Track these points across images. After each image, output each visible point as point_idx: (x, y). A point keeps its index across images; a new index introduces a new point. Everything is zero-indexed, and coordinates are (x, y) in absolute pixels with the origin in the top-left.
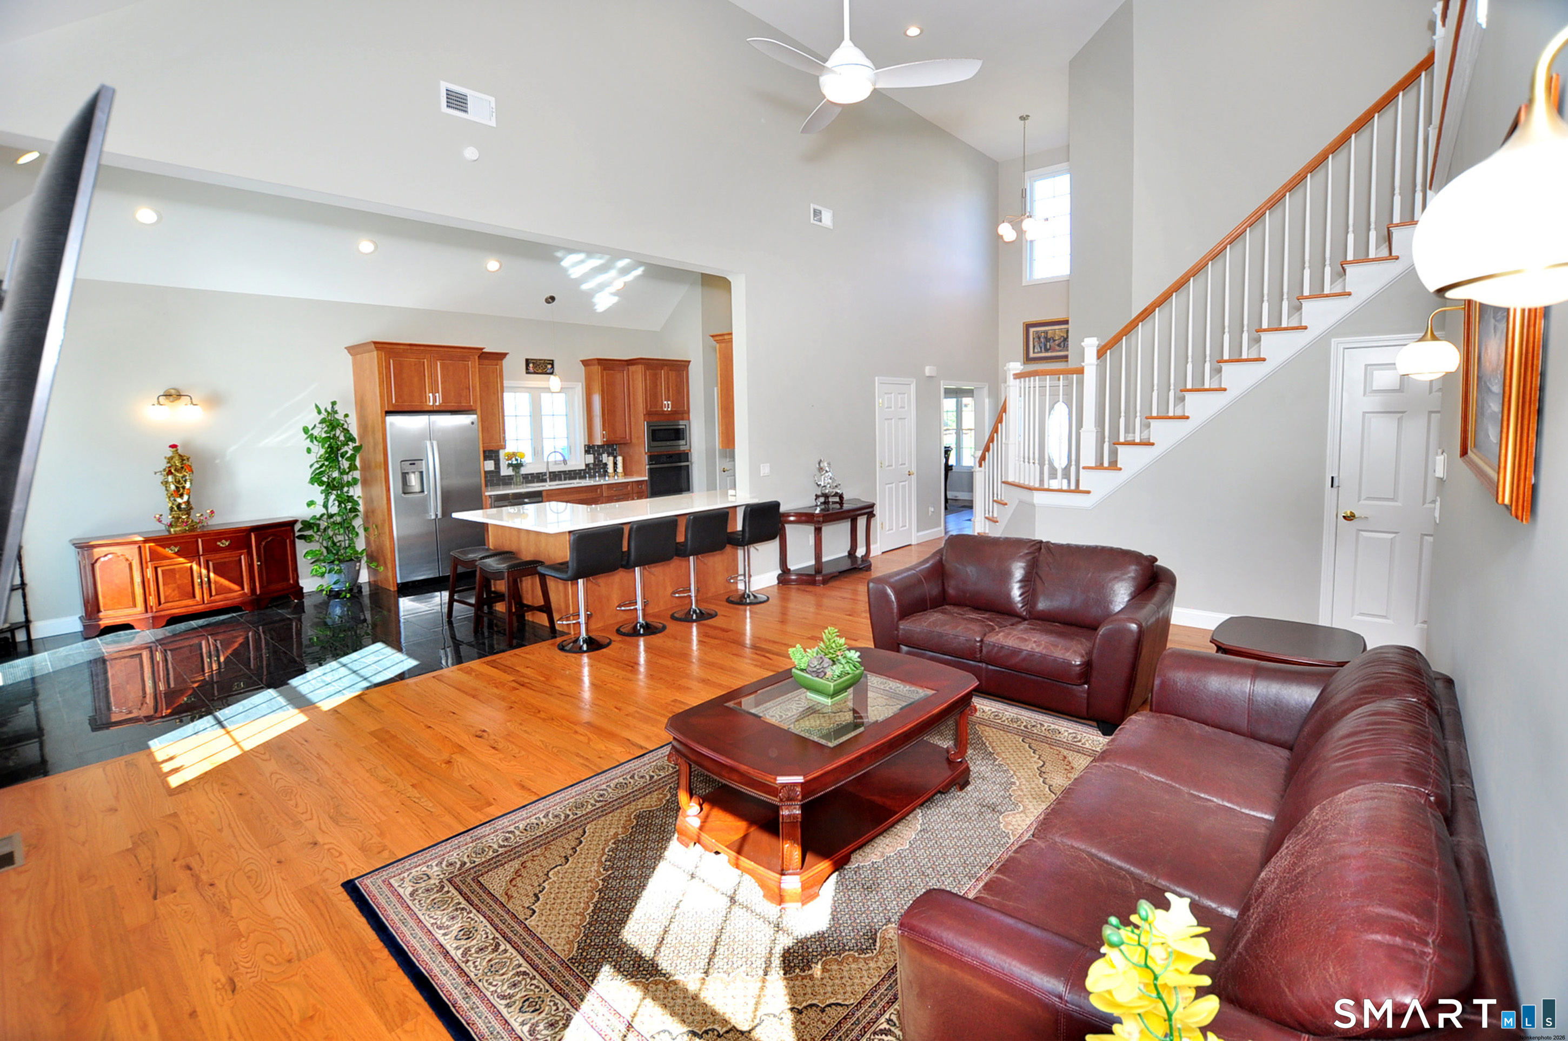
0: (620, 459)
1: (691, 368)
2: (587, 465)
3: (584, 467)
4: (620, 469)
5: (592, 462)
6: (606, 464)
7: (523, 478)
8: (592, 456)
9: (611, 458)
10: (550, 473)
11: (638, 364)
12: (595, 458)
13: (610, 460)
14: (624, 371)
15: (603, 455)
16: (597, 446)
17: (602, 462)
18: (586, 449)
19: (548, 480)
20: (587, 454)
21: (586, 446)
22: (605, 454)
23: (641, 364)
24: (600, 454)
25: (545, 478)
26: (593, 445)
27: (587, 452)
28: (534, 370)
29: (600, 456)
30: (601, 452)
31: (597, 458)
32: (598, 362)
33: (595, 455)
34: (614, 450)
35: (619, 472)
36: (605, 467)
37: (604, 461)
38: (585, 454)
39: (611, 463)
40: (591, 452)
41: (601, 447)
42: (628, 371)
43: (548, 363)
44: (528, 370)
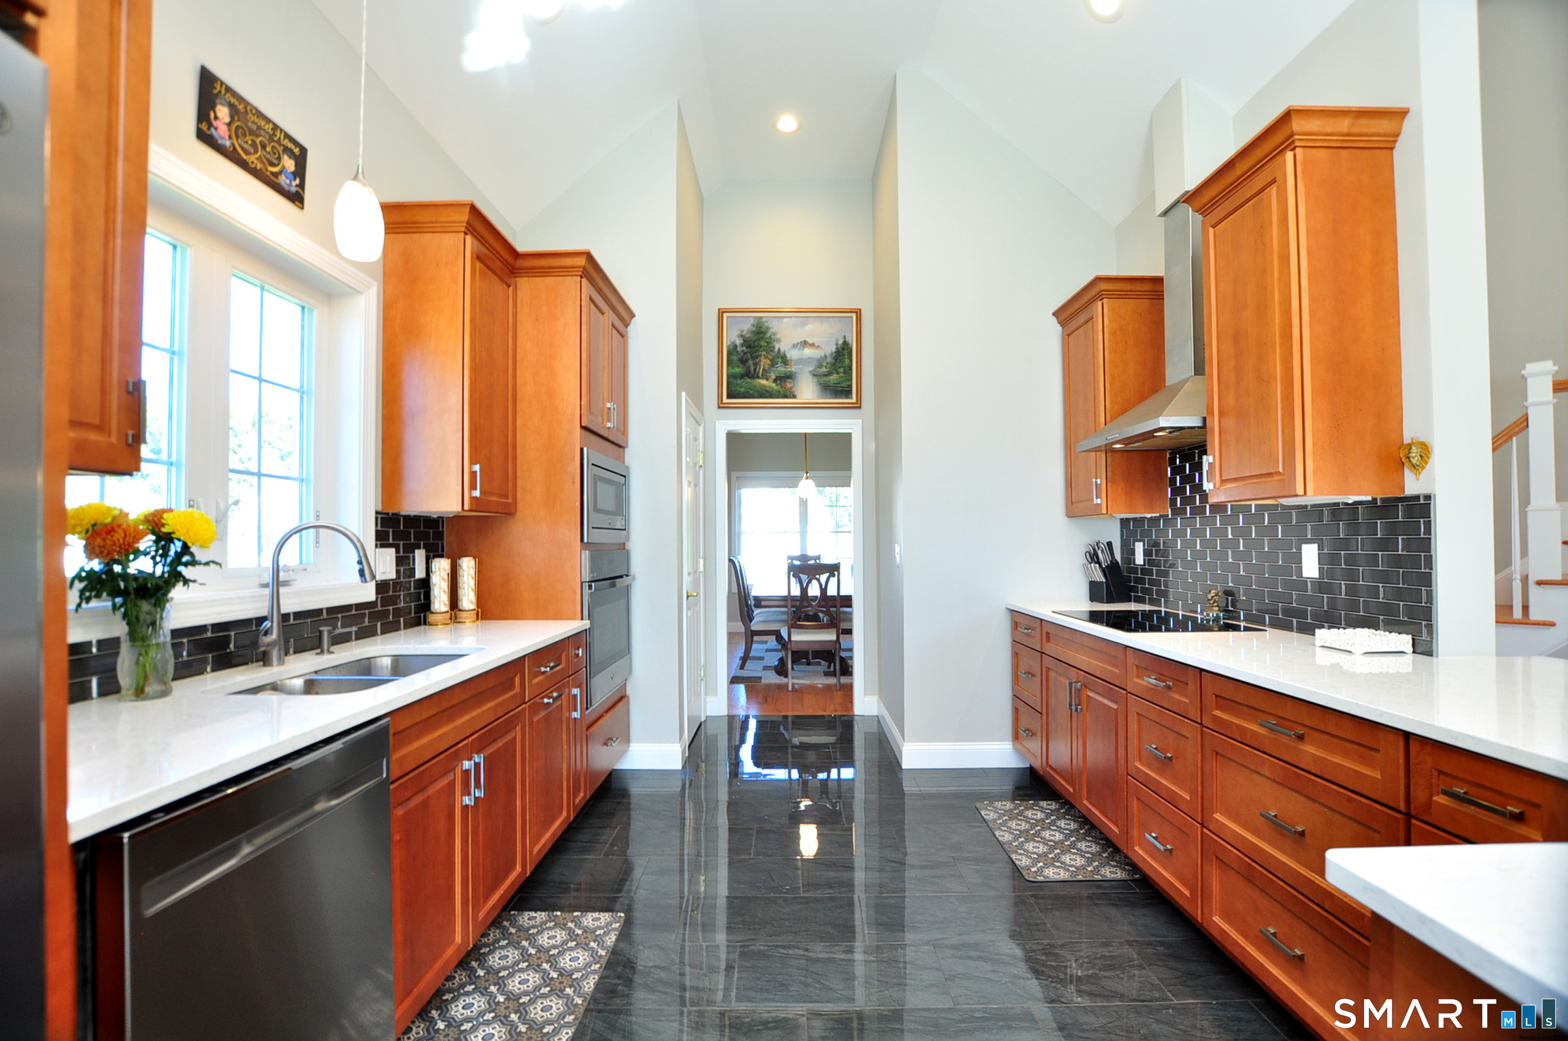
0: (468, 565)
1: (636, 330)
2: (381, 587)
3: (370, 595)
4: (468, 599)
5: (393, 575)
6: (425, 584)
7: (179, 649)
8: (393, 550)
9: (441, 567)
11: (566, 271)
12: (400, 561)
13: (439, 569)
14: (509, 286)
15: (416, 551)
16: (407, 518)
17: (414, 577)
18: (379, 528)
19: (275, 654)
20: (382, 546)
21: (379, 516)
22: (419, 548)
23: (580, 273)
24: (410, 549)
25: (268, 645)
26: (396, 517)
27: (382, 540)
28: (234, 148)
29: (411, 555)
30: (412, 541)
31: (403, 561)
32: (468, 223)
33: (401, 554)
34: (439, 536)
35: (467, 609)
36: (420, 593)
37: (420, 573)
38: (376, 546)
39: (444, 579)
40: (391, 541)
41: (414, 521)
42: (515, 290)
43: (287, 150)
44: (213, 130)
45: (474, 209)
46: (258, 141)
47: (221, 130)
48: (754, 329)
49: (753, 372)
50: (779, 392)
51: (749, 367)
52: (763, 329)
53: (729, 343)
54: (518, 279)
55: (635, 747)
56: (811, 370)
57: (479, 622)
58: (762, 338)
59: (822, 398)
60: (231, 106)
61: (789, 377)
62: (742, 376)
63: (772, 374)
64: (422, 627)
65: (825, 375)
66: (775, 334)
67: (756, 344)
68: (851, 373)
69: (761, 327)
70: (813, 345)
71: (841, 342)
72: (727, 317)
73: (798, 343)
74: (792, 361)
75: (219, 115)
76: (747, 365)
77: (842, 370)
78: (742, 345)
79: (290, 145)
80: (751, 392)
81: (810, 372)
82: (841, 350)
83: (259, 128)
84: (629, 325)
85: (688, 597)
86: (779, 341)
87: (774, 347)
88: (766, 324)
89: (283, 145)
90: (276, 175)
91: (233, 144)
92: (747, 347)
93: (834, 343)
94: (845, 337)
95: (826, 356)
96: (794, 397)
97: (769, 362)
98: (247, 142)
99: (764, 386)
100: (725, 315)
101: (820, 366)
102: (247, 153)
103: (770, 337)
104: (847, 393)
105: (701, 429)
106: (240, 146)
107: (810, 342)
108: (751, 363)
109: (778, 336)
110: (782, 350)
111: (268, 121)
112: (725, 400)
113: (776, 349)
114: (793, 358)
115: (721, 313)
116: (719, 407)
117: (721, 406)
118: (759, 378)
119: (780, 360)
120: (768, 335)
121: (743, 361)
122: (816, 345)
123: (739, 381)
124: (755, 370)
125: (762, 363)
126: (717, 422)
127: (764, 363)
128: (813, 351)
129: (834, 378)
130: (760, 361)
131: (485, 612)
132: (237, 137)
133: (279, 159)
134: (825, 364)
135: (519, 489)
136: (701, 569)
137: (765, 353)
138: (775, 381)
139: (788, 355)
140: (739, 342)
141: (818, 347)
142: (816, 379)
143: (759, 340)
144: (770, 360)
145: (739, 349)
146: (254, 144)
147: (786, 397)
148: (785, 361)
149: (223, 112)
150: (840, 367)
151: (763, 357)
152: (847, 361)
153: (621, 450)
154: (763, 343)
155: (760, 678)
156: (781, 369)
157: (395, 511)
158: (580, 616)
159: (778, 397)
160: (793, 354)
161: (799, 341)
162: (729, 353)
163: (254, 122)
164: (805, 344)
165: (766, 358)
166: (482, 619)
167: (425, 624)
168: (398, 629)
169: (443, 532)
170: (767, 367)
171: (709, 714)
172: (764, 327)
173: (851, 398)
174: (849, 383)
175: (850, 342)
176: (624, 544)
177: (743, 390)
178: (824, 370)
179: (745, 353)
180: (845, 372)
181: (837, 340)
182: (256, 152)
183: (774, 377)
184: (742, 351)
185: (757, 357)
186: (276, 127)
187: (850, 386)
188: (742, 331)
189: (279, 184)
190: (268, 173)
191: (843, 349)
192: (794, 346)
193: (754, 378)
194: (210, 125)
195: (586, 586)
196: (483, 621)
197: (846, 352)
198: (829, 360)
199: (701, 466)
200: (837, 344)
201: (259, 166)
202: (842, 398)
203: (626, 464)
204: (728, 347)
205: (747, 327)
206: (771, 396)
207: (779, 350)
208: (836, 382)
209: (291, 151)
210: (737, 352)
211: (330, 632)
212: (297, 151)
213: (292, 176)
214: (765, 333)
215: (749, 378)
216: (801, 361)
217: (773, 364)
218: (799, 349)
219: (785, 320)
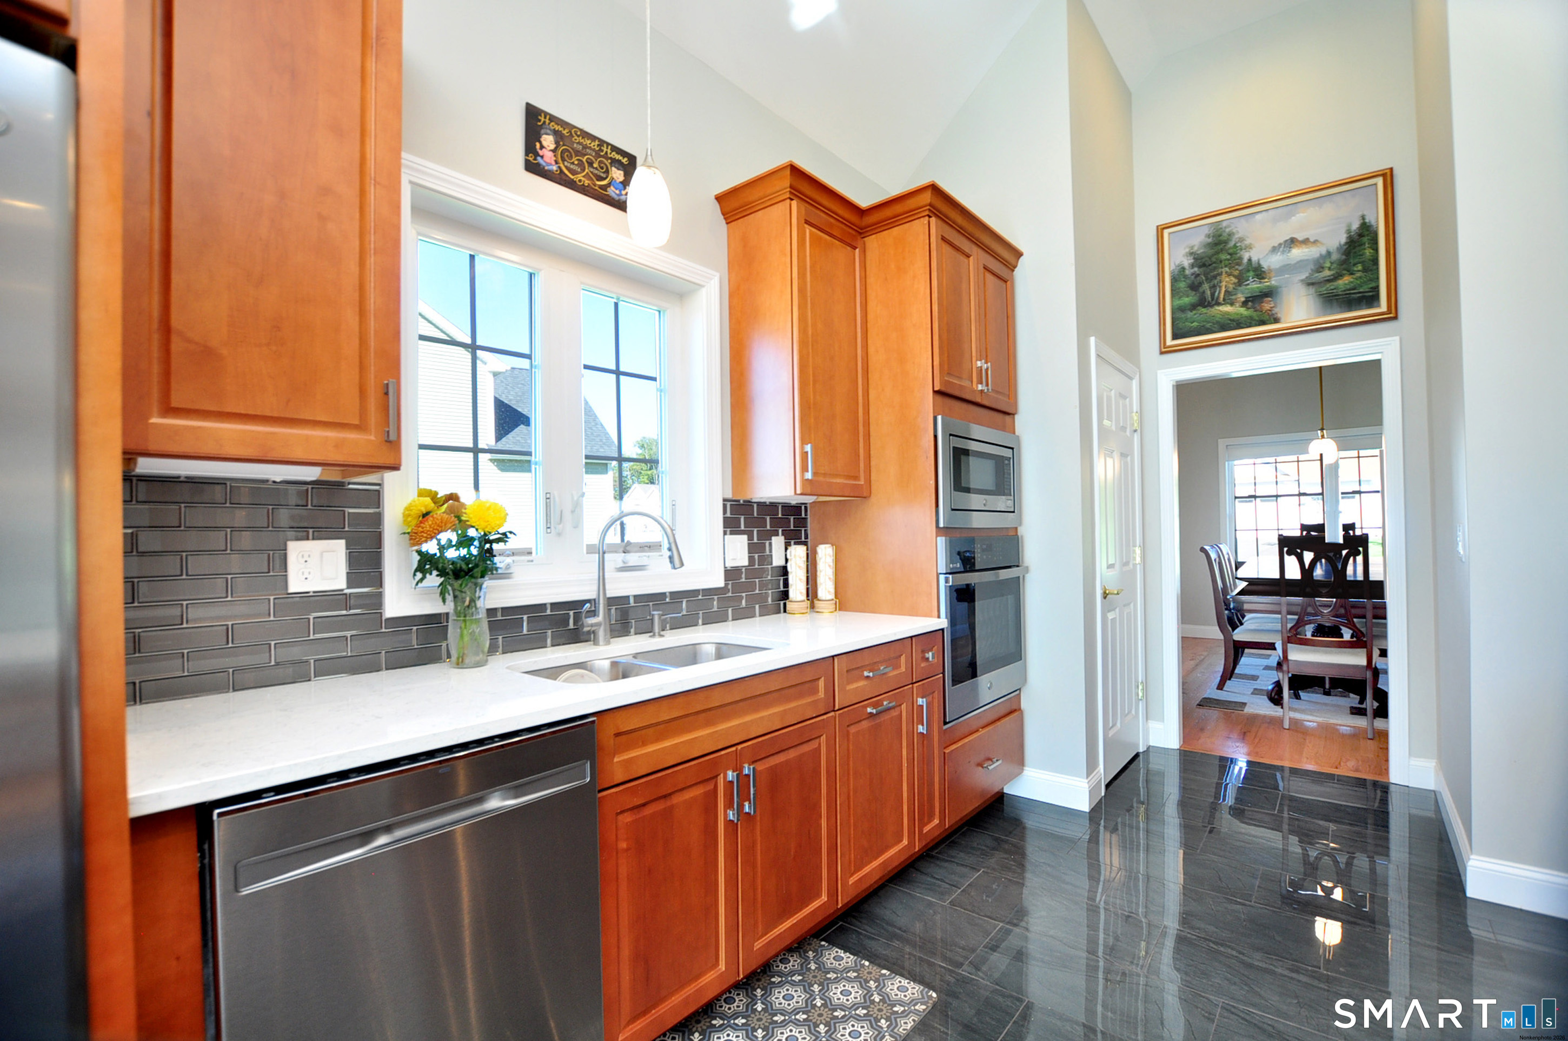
0: (825, 553)
1: (1023, 274)
2: (731, 574)
3: (718, 581)
4: (826, 589)
5: (745, 562)
6: (784, 571)
7: (494, 626)
8: (744, 538)
9: (798, 553)
10: (612, 601)
12: (753, 548)
13: (795, 556)
14: (855, 248)
15: (773, 538)
16: (760, 504)
17: (772, 564)
18: (728, 515)
19: (601, 633)
20: (732, 533)
21: (728, 504)
22: (778, 535)
23: (927, 213)
24: (767, 535)
25: (592, 625)
26: (749, 503)
27: (731, 526)
28: (561, 171)
29: (767, 543)
30: (768, 527)
31: (757, 550)
32: (791, 187)
33: (755, 540)
34: (802, 522)
35: (824, 598)
36: (780, 580)
37: (778, 561)
38: (725, 533)
39: (800, 567)
40: (743, 528)
41: (769, 508)
42: (864, 251)
43: (615, 162)
44: (539, 158)
45: (794, 170)
46: (584, 160)
47: (548, 158)
48: (1210, 240)
49: (1210, 299)
50: (1251, 318)
51: (1204, 292)
52: (1224, 238)
53: (1173, 267)
54: (865, 239)
55: (1030, 773)
56: (1303, 277)
57: (838, 613)
58: (1222, 250)
59: (1325, 315)
60: (556, 133)
61: (1269, 294)
62: (1193, 307)
63: (1239, 295)
64: (782, 615)
65: (1329, 281)
66: (1241, 240)
67: (1214, 260)
68: (1377, 269)
69: (1220, 236)
70: (1306, 242)
71: (1355, 226)
72: (1170, 234)
73: (1280, 245)
74: (1270, 270)
75: (544, 143)
76: (1201, 290)
77: (1360, 267)
78: (1192, 266)
79: (618, 157)
80: (1208, 325)
81: (1302, 281)
82: (1356, 237)
83: (585, 147)
84: (1015, 267)
85: (1105, 595)
86: (1249, 247)
87: (1241, 258)
88: (1227, 230)
89: (611, 158)
90: (604, 188)
91: (559, 167)
92: (1200, 267)
93: (1344, 230)
94: (1363, 217)
95: (1329, 254)
96: (1276, 321)
97: (1234, 280)
98: (573, 163)
99: (1227, 313)
100: (1166, 232)
101: (1320, 268)
102: (574, 173)
103: (1235, 246)
104: (1371, 299)
105: (1135, 384)
106: (566, 167)
107: (1300, 239)
108: (1206, 286)
109: (1247, 242)
110: (1254, 259)
111: (593, 138)
112: (1169, 342)
113: (1245, 260)
114: (1273, 267)
115: (1160, 230)
116: (1162, 353)
117: (1165, 351)
118: (1218, 304)
119: (1251, 274)
120: (1231, 244)
121: (1194, 287)
122: (1312, 240)
123: (1190, 314)
124: (1213, 295)
125: (1224, 284)
126: (1159, 372)
127: (1227, 282)
128: (1307, 250)
129: (1345, 281)
130: (1221, 282)
131: (842, 603)
132: (563, 160)
133: (607, 172)
134: (1328, 265)
135: (873, 470)
136: (1138, 560)
137: (1227, 269)
138: (1244, 304)
139: (1265, 265)
140: (1187, 262)
141: (1316, 242)
142: (1312, 290)
143: (1217, 253)
144: (1235, 277)
145: (1187, 272)
146: (581, 164)
147: (1263, 323)
148: (1259, 273)
149: (548, 141)
150: (1355, 265)
151: (1224, 275)
152: (1368, 252)
153: (1007, 418)
154: (1224, 256)
155: (1245, 704)
156: (1254, 286)
157: (748, 498)
158: (936, 613)
159: (1250, 326)
160: (1272, 262)
161: (1282, 241)
162: (1174, 280)
163: (579, 143)
164: (1292, 242)
165: (1229, 275)
166: (840, 610)
167: (785, 611)
168: (753, 616)
169: (805, 519)
170: (1231, 287)
171: (1152, 743)
172: (1225, 234)
173: (1379, 306)
174: (1373, 285)
175: (1373, 223)
176: (1016, 528)
177: (1195, 324)
178: (1327, 273)
179: (1198, 275)
180: (1365, 270)
181: (1349, 225)
182: (584, 170)
183: (1243, 299)
184: (1193, 274)
185: (1215, 277)
186: (602, 142)
187: (1376, 289)
188: (1192, 247)
189: (608, 195)
190: (597, 188)
191: (1361, 235)
192: (1274, 250)
193: (1212, 306)
194: (537, 155)
195: (942, 578)
196: (841, 612)
197: (1365, 239)
198: (1335, 257)
199: (1135, 431)
200: (1349, 231)
201: (587, 182)
202: (1360, 309)
203: (1017, 434)
204: (1172, 273)
205: (1198, 239)
206: (1239, 326)
207: (1250, 260)
208: (1348, 287)
209: (619, 161)
210: (1185, 277)
211: (660, 616)
212: (625, 161)
213: (621, 186)
214: (1226, 242)
215: (1205, 307)
216: (1287, 269)
217: (1241, 280)
218: (1283, 252)
219: (1258, 217)
